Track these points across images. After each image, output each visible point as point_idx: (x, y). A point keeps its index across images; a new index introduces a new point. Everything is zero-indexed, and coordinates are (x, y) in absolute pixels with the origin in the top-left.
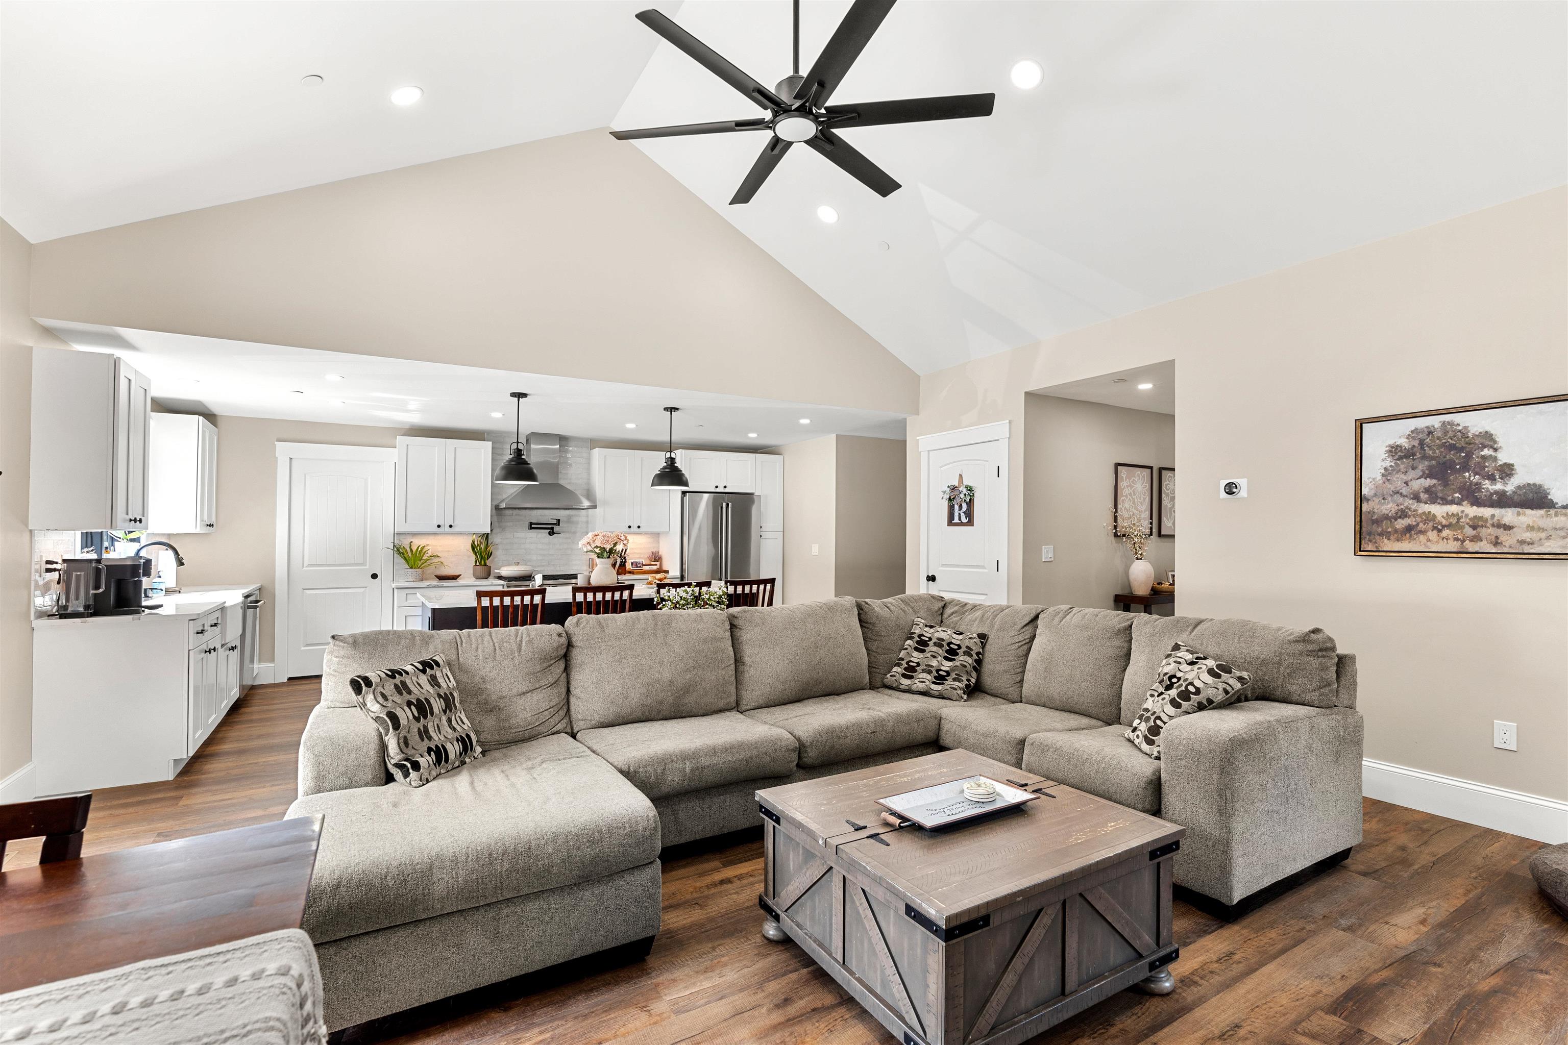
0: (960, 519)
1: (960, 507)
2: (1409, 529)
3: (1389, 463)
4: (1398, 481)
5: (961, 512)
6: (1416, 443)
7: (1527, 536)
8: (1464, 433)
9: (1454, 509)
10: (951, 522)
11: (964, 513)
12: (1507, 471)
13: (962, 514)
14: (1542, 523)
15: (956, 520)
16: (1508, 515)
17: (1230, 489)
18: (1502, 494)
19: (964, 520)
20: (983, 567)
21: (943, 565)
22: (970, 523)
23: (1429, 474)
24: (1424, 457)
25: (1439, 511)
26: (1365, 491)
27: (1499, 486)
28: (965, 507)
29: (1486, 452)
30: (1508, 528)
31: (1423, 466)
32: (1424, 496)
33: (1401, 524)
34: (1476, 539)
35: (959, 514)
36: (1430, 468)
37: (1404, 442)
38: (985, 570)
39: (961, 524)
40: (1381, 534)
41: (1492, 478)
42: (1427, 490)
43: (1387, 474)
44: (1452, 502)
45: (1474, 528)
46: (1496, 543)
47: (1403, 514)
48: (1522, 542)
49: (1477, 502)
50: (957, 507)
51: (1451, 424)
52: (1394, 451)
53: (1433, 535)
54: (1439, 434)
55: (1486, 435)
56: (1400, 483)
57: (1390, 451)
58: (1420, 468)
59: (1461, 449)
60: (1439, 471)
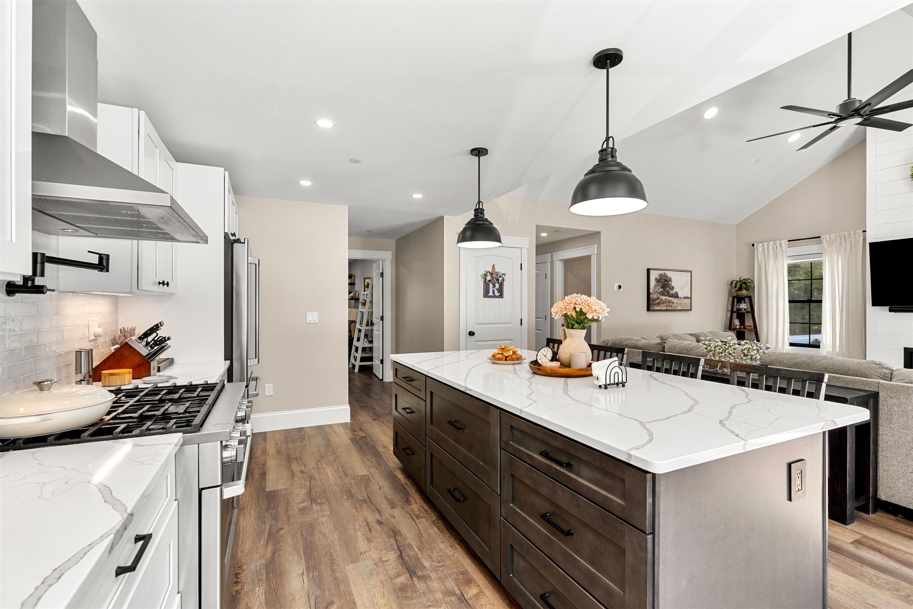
0: (494, 293)
1: (494, 286)
2: (659, 303)
3: (655, 283)
4: (657, 288)
5: (494, 289)
6: (660, 278)
7: (676, 305)
8: (667, 276)
9: (665, 297)
10: (486, 294)
11: (497, 289)
12: (673, 288)
13: (495, 290)
14: (678, 302)
15: (491, 294)
16: (673, 300)
17: (620, 287)
18: (672, 294)
19: (497, 294)
20: (510, 323)
21: (478, 324)
22: (501, 296)
23: (662, 288)
24: (661, 282)
25: (664, 298)
26: (651, 291)
27: (672, 292)
28: (497, 286)
29: (670, 282)
30: (673, 303)
31: (661, 284)
32: (661, 294)
33: (658, 301)
34: (669, 306)
35: (493, 290)
37: (657, 277)
38: (512, 325)
39: (495, 297)
40: (654, 305)
41: (671, 289)
42: (662, 292)
43: (655, 286)
44: (665, 296)
45: (669, 303)
46: (672, 307)
47: (658, 298)
48: (675, 307)
49: (669, 296)
50: (491, 285)
51: (665, 273)
52: (656, 279)
53: (662, 304)
54: (663, 276)
55: (670, 278)
56: (657, 289)
57: (655, 280)
58: (660, 285)
59: (667, 281)
60: (663, 287)
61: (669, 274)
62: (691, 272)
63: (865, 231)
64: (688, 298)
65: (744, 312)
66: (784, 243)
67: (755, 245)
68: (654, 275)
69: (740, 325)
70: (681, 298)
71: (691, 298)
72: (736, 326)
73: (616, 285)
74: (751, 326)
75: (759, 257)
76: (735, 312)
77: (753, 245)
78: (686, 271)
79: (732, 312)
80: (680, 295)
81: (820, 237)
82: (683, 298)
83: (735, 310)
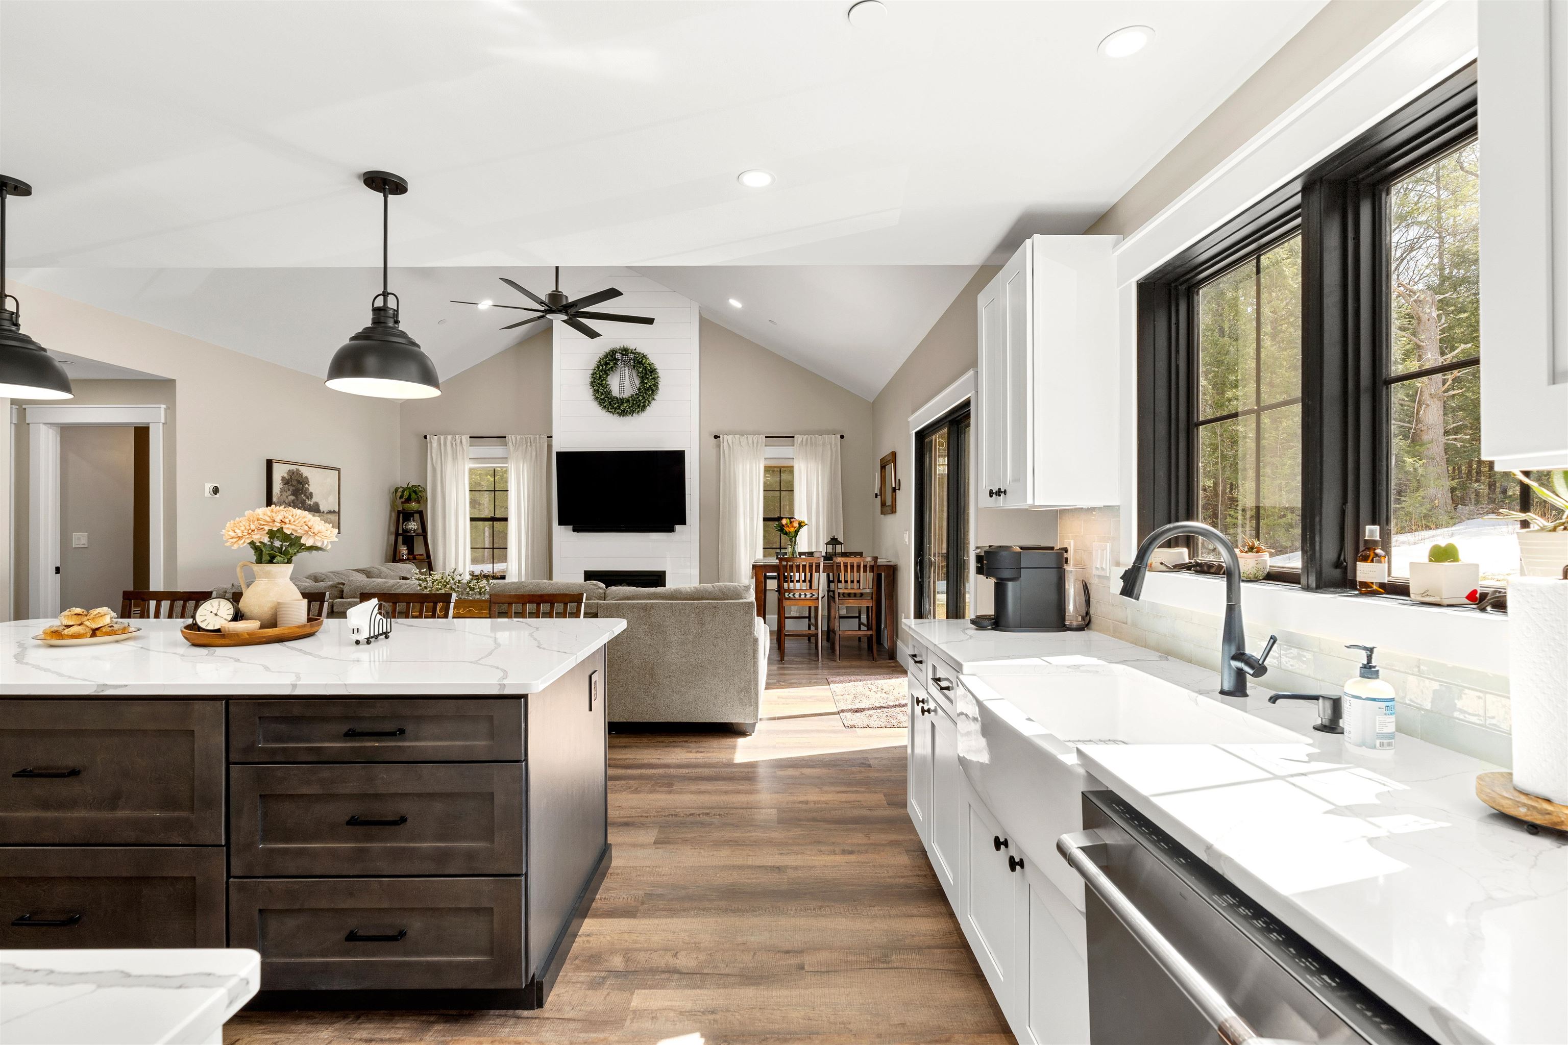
3: (281, 486)
4: (285, 494)
6: (289, 477)
8: (301, 475)
12: (310, 496)
17: (216, 490)
23: (293, 494)
24: (292, 485)
27: (309, 502)
29: (307, 486)
31: (291, 488)
32: (292, 504)
36: (293, 490)
37: (286, 475)
41: (307, 498)
42: (293, 501)
43: (282, 490)
51: (297, 470)
52: (283, 478)
54: (295, 474)
55: (307, 478)
56: (285, 497)
57: (282, 480)
58: (291, 490)
59: (301, 483)
60: (296, 493)
61: (305, 472)
62: (338, 470)
63: (551, 437)
64: (334, 512)
65: (414, 534)
66: (465, 439)
67: (428, 437)
68: (279, 472)
69: (409, 554)
70: (323, 512)
71: (339, 513)
72: (403, 556)
73: (209, 487)
74: (422, 555)
75: (434, 455)
76: (400, 535)
77: (425, 437)
78: (332, 469)
79: (397, 535)
80: (322, 508)
81: (505, 437)
82: (327, 513)
83: (401, 531)
